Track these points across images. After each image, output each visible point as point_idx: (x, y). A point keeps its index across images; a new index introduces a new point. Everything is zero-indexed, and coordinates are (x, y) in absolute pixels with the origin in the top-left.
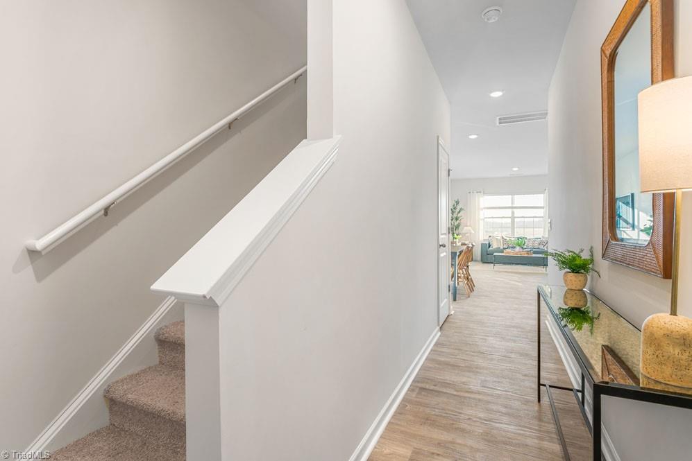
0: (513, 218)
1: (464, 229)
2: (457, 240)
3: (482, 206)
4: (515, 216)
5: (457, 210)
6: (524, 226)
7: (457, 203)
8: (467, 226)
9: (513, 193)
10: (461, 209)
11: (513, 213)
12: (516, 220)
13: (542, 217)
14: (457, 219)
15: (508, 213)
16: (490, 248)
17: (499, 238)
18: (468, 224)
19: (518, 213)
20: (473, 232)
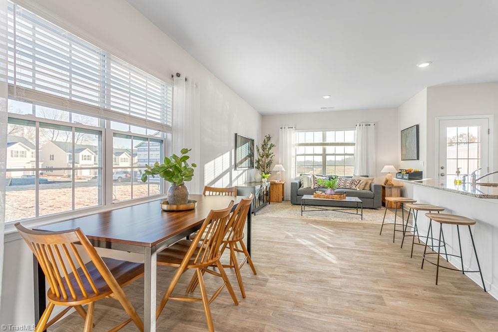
0: (324, 155)
1: (276, 167)
2: (266, 179)
3: (293, 143)
4: (327, 153)
5: (269, 146)
6: (335, 164)
7: (269, 138)
8: (278, 164)
9: (324, 129)
10: (272, 146)
11: (324, 150)
12: (327, 157)
13: (353, 155)
14: (267, 156)
15: (319, 150)
16: (301, 189)
17: (310, 177)
18: (280, 162)
19: (329, 150)
20: (283, 169)
